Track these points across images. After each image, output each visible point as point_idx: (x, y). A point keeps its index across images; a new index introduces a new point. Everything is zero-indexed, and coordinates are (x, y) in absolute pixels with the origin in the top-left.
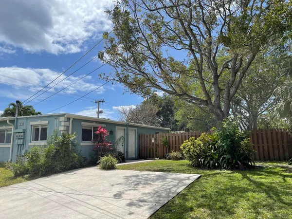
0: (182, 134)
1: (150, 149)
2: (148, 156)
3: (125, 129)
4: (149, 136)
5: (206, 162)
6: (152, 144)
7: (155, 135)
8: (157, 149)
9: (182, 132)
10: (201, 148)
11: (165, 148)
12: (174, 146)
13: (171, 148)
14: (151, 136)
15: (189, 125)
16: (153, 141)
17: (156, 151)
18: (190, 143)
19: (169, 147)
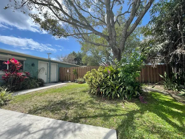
0: (85, 67)
1: (66, 76)
2: (65, 80)
3: (48, 64)
4: (65, 69)
5: (107, 92)
6: (67, 73)
7: (69, 68)
8: (70, 76)
9: (85, 66)
10: (102, 78)
11: (75, 76)
12: (80, 74)
13: (78, 76)
14: (67, 69)
15: (88, 64)
16: (68, 71)
17: (70, 77)
18: (91, 74)
19: (77, 75)
